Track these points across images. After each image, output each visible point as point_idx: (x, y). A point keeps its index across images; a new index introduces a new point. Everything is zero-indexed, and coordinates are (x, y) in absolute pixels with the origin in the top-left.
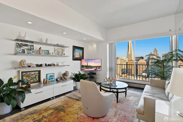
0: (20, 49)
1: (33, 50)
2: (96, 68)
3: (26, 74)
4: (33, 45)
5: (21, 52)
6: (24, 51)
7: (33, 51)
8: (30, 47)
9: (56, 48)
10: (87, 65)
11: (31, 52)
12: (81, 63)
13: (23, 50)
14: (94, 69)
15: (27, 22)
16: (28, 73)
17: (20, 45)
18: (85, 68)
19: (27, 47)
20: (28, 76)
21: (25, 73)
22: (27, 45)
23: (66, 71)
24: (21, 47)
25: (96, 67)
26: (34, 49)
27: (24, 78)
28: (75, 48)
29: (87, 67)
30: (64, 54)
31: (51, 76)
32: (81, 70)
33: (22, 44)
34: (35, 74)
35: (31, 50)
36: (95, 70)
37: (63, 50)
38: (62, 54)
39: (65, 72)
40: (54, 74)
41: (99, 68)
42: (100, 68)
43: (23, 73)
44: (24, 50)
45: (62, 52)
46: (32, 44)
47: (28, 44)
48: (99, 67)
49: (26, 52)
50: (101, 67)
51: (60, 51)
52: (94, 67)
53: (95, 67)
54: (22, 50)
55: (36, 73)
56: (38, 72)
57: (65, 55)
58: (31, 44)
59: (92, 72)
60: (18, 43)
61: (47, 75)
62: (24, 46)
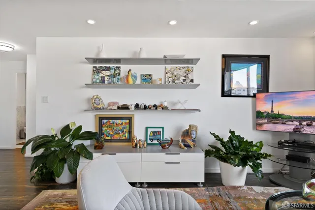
0: (97, 77)
1: (119, 77)
2: (301, 124)
3: (107, 122)
4: (119, 68)
5: (98, 81)
6: (103, 80)
7: (118, 79)
8: (113, 71)
9: (169, 67)
10: (272, 111)
11: (115, 80)
13: (102, 77)
15: (87, 21)
16: (111, 121)
17: (99, 69)
19: (108, 73)
20: (110, 126)
21: (105, 121)
22: (108, 69)
24: (99, 73)
25: (301, 119)
26: (121, 74)
27: (104, 129)
30: (192, 81)
31: (156, 132)
33: (101, 67)
34: (122, 124)
35: (114, 77)
36: (297, 130)
37: (188, 71)
38: (184, 80)
40: (163, 128)
41: (308, 125)
42: (314, 123)
43: (103, 121)
44: (104, 77)
45: (185, 77)
46: (118, 66)
47: (111, 66)
48: (311, 121)
49: (106, 82)
51: (181, 73)
52: (291, 119)
53: (297, 119)
54: (100, 79)
55: (124, 121)
56: (128, 121)
58: (115, 65)
60: (96, 67)
61: (147, 128)
62: (104, 70)
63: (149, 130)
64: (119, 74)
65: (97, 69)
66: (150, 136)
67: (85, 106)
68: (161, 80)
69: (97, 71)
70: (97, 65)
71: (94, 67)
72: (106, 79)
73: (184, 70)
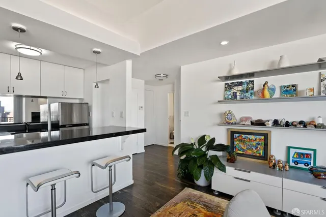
0: (228, 93)
1: (252, 91)
3: (239, 137)
4: (253, 81)
5: (230, 97)
6: (235, 96)
7: (251, 93)
8: (246, 86)
11: (248, 95)
13: (233, 93)
16: (243, 136)
17: (231, 86)
19: (240, 88)
20: (242, 141)
21: (237, 135)
22: (240, 84)
24: (231, 89)
27: (236, 143)
33: (233, 83)
34: (256, 140)
35: (247, 92)
43: (235, 135)
44: (236, 92)
46: (251, 79)
47: (244, 80)
49: (238, 97)
54: (232, 94)
55: (258, 137)
56: (263, 138)
58: (248, 80)
60: (228, 84)
61: (289, 148)
62: (236, 86)
63: (292, 151)
64: (253, 88)
65: (229, 86)
66: (293, 157)
67: (218, 121)
68: (312, 90)
69: (229, 87)
70: (229, 82)
71: (226, 84)
72: (238, 94)
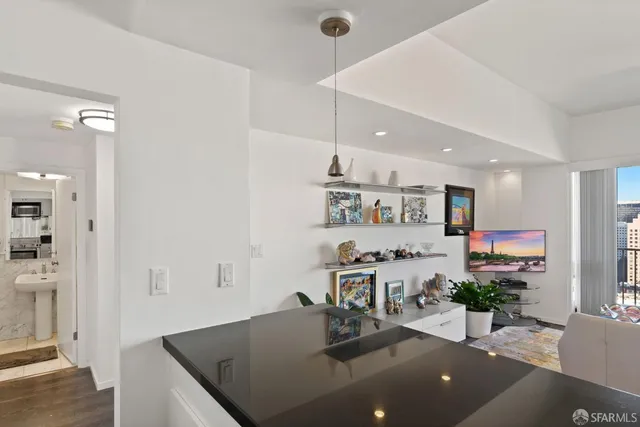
0: (335, 210)
1: (361, 210)
2: (527, 264)
3: (346, 281)
4: (359, 195)
5: (338, 217)
6: (343, 215)
7: (360, 213)
8: (354, 200)
9: (407, 196)
10: (492, 252)
11: (357, 214)
12: (467, 246)
13: (341, 210)
14: (517, 268)
15: (374, 133)
17: (336, 197)
18: (484, 262)
19: (347, 203)
22: (347, 197)
23: (437, 275)
24: (337, 202)
25: (526, 259)
26: (362, 205)
27: (343, 293)
28: (450, 191)
29: (491, 258)
30: (426, 217)
31: (396, 288)
32: (469, 268)
33: (339, 193)
34: (363, 282)
35: (356, 211)
36: (522, 270)
37: (423, 204)
38: (420, 216)
39: (432, 277)
40: (402, 281)
41: (535, 264)
42: (542, 263)
43: (341, 281)
44: (344, 210)
45: (420, 211)
46: (358, 192)
47: (351, 192)
48: (538, 260)
49: (348, 218)
50: (543, 259)
51: (416, 205)
52: (516, 259)
53: (522, 259)
55: (365, 279)
57: (429, 220)
58: (355, 192)
59: (508, 277)
60: (333, 193)
62: (342, 198)
64: (360, 206)
69: (335, 199)
70: (333, 190)
71: (330, 193)
72: (346, 212)
73: (419, 202)
